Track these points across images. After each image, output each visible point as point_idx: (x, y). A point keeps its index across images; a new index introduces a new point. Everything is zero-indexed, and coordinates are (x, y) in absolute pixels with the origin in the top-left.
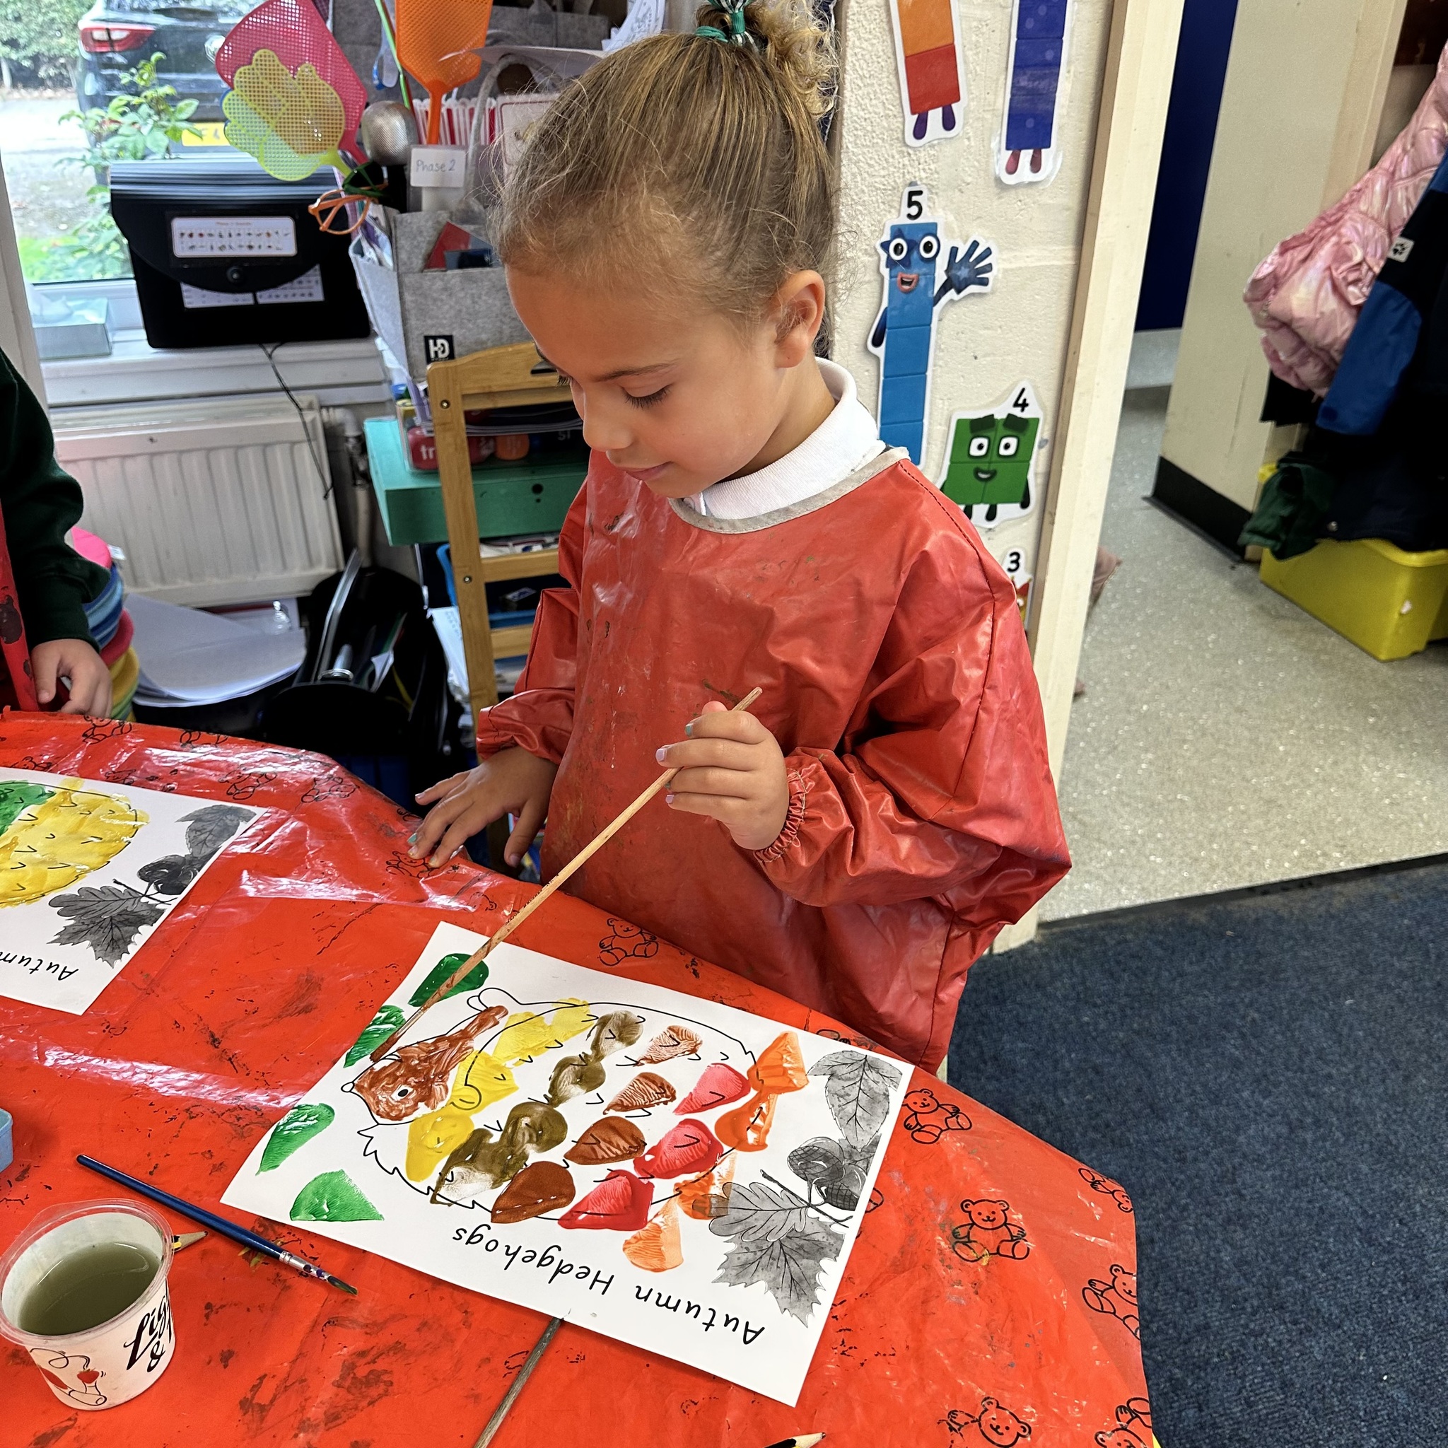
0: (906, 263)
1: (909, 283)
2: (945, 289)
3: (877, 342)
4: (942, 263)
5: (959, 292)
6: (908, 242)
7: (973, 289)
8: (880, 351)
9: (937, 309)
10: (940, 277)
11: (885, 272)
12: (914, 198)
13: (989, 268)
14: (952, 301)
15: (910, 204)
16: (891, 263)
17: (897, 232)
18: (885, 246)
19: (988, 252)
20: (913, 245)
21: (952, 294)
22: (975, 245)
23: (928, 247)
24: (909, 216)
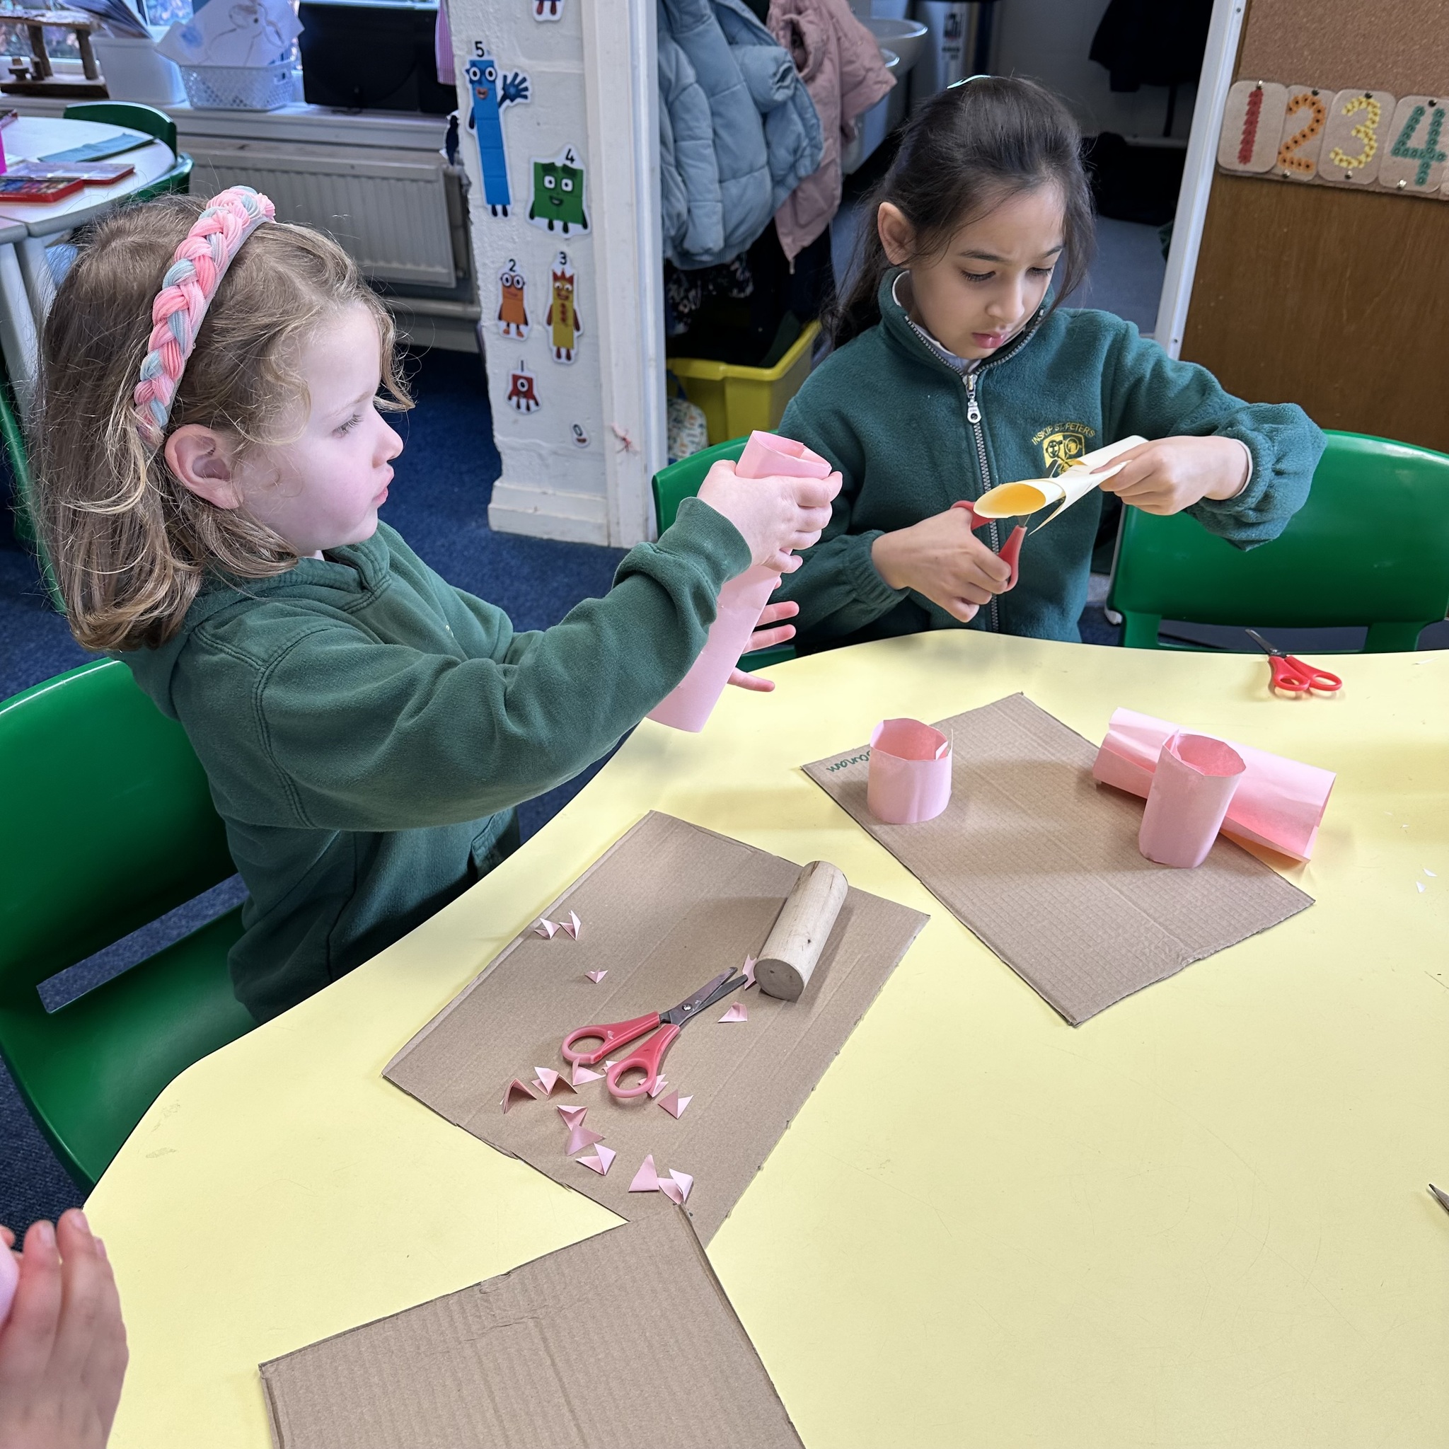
0: (479, 82)
1: (483, 94)
2: (503, 99)
3: (472, 126)
4: (499, 84)
5: (512, 100)
6: (479, 69)
7: (519, 100)
8: (474, 132)
9: (501, 110)
10: (500, 93)
11: (470, 86)
12: (479, 45)
13: (526, 89)
14: (508, 107)
15: (478, 48)
16: (472, 81)
17: (473, 64)
18: (468, 71)
19: (524, 80)
20: (483, 73)
21: (507, 102)
22: (516, 75)
23: (491, 74)
24: (479, 56)
